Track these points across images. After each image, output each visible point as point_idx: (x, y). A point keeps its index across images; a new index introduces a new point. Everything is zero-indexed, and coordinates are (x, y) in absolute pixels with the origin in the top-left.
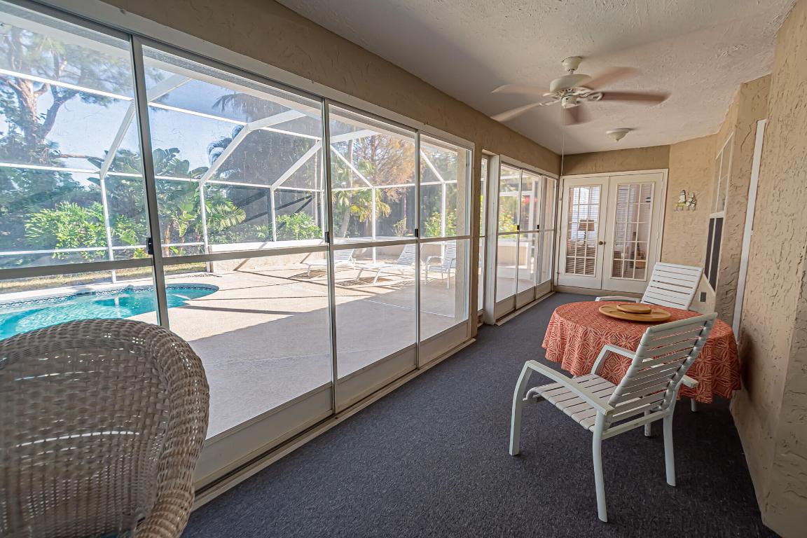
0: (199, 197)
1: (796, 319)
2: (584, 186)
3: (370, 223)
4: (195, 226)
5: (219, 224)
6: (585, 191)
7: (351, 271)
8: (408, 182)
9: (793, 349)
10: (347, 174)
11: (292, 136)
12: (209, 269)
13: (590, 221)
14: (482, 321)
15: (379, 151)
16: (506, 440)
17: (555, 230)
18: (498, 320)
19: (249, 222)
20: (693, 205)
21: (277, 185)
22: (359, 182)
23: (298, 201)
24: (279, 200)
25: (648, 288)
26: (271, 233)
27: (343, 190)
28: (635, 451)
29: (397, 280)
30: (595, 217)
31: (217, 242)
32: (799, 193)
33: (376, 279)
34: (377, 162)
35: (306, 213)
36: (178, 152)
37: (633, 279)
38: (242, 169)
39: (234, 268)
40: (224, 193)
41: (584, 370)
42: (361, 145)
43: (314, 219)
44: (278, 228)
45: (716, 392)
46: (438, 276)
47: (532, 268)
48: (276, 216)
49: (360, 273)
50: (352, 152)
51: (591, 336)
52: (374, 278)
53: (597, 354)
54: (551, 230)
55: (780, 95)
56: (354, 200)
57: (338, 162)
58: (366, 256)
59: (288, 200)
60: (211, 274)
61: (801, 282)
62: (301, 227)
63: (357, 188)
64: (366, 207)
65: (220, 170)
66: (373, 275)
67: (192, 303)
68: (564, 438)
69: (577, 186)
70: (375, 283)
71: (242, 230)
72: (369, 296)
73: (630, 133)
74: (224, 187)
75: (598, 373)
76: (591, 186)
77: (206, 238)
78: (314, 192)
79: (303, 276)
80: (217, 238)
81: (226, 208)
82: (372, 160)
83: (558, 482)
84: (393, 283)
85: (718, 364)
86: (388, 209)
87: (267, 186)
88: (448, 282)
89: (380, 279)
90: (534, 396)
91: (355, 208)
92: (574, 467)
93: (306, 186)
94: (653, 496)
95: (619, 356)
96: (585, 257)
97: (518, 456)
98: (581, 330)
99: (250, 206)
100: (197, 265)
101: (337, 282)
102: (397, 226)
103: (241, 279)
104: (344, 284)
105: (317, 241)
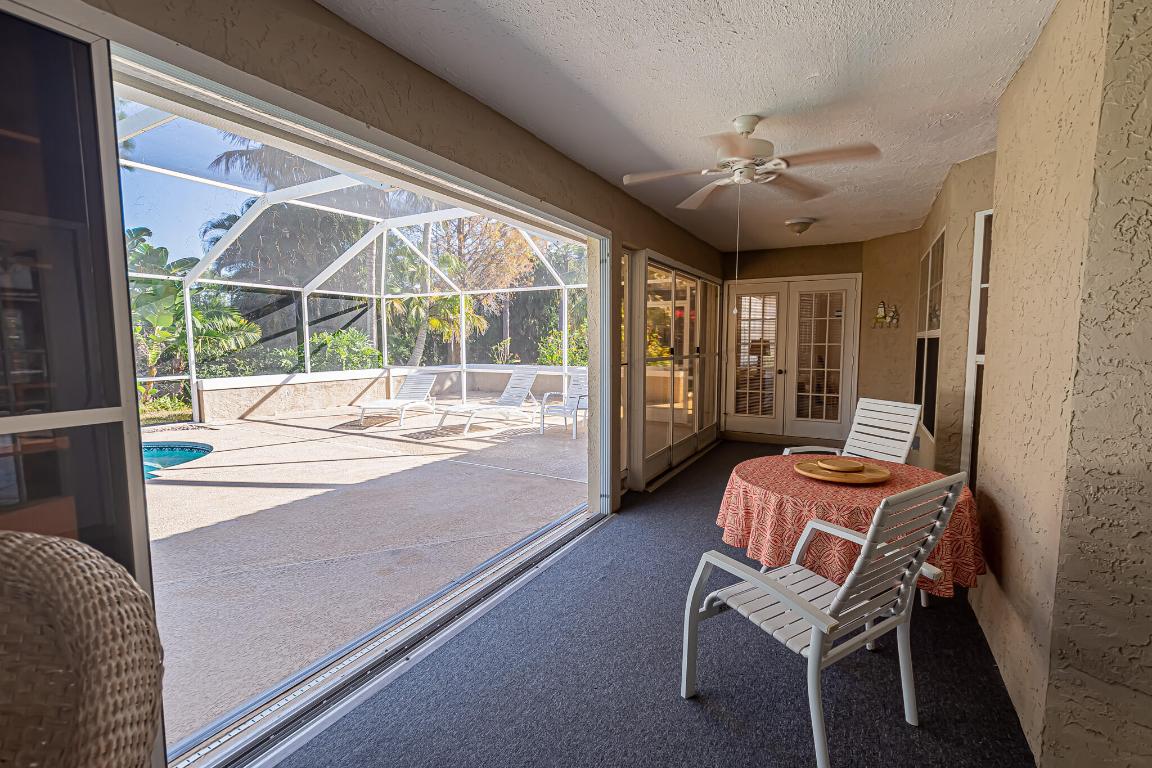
0: (182, 304)
1: (1067, 478)
2: (754, 295)
3: (457, 345)
4: (176, 349)
5: (216, 345)
6: (757, 303)
7: (430, 416)
8: (512, 286)
9: (1065, 519)
10: (423, 273)
11: (337, 215)
12: (196, 418)
13: (765, 342)
14: (626, 486)
15: (469, 241)
16: (674, 673)
17: (720, 355)
18: (649, 484)
19: (266, 343)
20: (895, 321)
21: (313, 287)
22: (440, 285)
23: (345, 312)
24: (315, 310)
25: (852, 434)
26: (302, 360)
27: (416, 296)
28: (857, 674)
29: (498, 429)
30: (771, 336)
31: (213, 374)
32: (1054, 304)
33: (468, 426)
34: (467, 257)
35: (359, 329)
36: (149, 234)
37: (824, 420)
38: (256, 262)
39: (239, 416)
40: (226, 299)
41: (781, 559)
42: (443, 233)
43: (372, 338)
44: (314, 353)
45: (957, 580)
46: (559, 421)
47: (690, 406)
48: (311, 335)
49: (444, 418)
50: (430, 241)
51: (789, 509)
52: (464, 426)
53: (798, 534)
55: (1011, 178)
56: (433, 310)
57: (409, 256)
58: (452, 393)
59: (330, 309)
60: (201, 425)
61: (1069, 427)
62: (349, 350)
63: (436, 294)
64: (451, 322)
65: (221, 263)
66: (463, 421)
67: (165, 474)
68: (757, 662)
69: (745, 295)
70: (466, 434)
71: (256, 355)
72: (457, 453)
73: (815, 224)
74: (229, 288)
75: (801, 562)
76: (763, 295)
77: (193, 368)
78: (371, 299)
79: (352, 425)
80: (213, 368)
81: (230, 322)
82: (460, 253)
83: (757, 735)
84: (493, 433)
85: (958, 540)
86: (483, 325)
87: (296, 289)
88: (574, 429)
89: (473, 428)
90: (715, 604)
91: (435, 322)
92: (777, 710)
93: (359, 289)
94: (891, 745)
95: (828, 536)
97: (694, 697)
98: (773, 499)
99: (268, 318)
100: (177, 412)
101: (407, 433)
102: (497, 349)
103: (251, 433)
104: (418, 437)
105: (376, 372)
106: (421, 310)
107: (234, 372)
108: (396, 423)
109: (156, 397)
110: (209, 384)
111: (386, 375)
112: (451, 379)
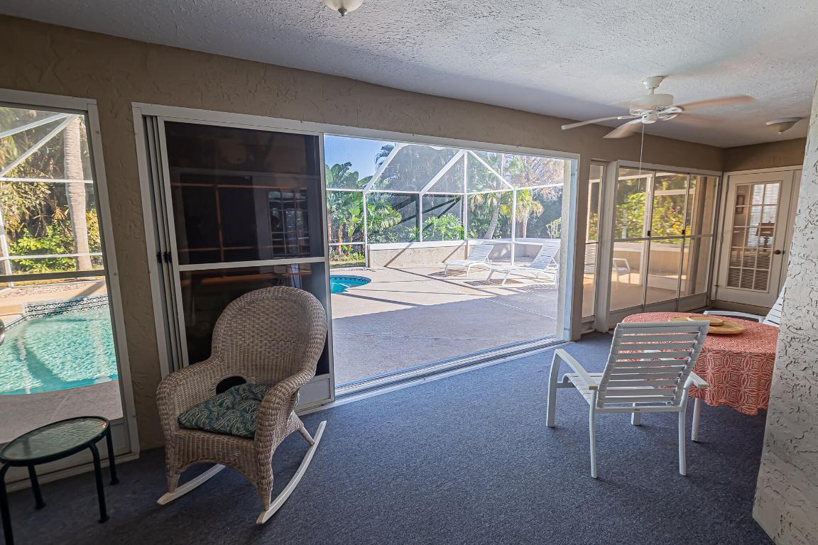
0: (362, 203)
4: (360, 228)
5: (379, 225)
7: (485, 272)
12: (367, 265)
14: (593, 327)
17: (715, 236)
19: (403, 223)
21: (425, 190)
23: (443, 204)
24: (426, 204)
26: (418, 235)
27: (492, 191)
29: (527, 283)
31: (377, 241)
33: (504, 281)
35: (454, 214)
36: (351, 165)
39: (384, 265)
43: (461, 220)
44: (425, 229)
48: (424, 219)
49: (491, 274)
54: (709, 236)
56: (503, 200)
58: (504, 258)
60: (368, 268)
62: (447, 228)
65: (383, 177)
66: (504, 276)
67: (349, 291)
70: (503, 285)
71: (398, 231)
72: (489, 296)
73: (799, 122)
74: (384, 194)
76: (765, 182)
77: (366, 238)
79: (441, 274)
80: (377, 238)
81: (386, 211)
84: (521, 286)
86: (539, 209)
87: (416, 192)
89: (509, 281)
91: (502, 208)
96: (755, 269)
99: (405, 208)
100: (360, 261)
101: (469, 281)
102: (550, 227)
103: (390, 274)
104: (474, 284)
105: (460, 242)
106: (494, 200)
107: (388, 240)
108: (464, 275)
109: (352, 252)
110: (373, 247)
111: (465, 244)
112: (507, 249)
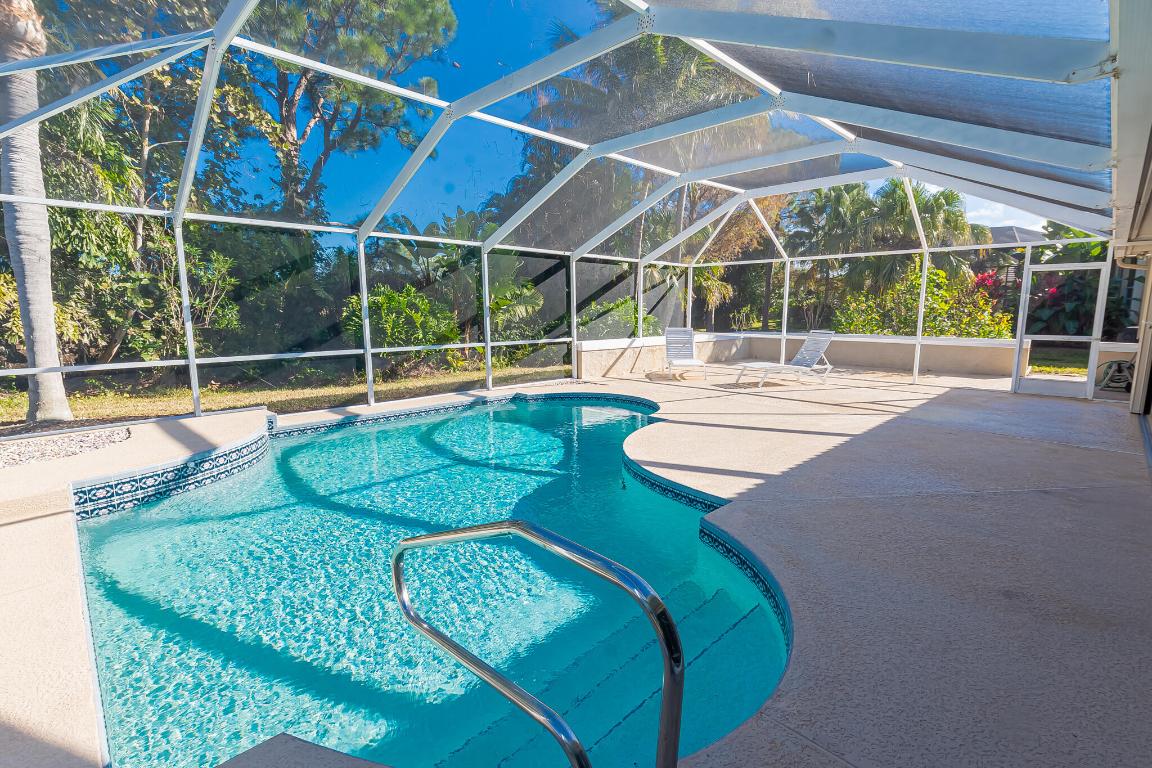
12: (575, 374)
52: (758, 383)
